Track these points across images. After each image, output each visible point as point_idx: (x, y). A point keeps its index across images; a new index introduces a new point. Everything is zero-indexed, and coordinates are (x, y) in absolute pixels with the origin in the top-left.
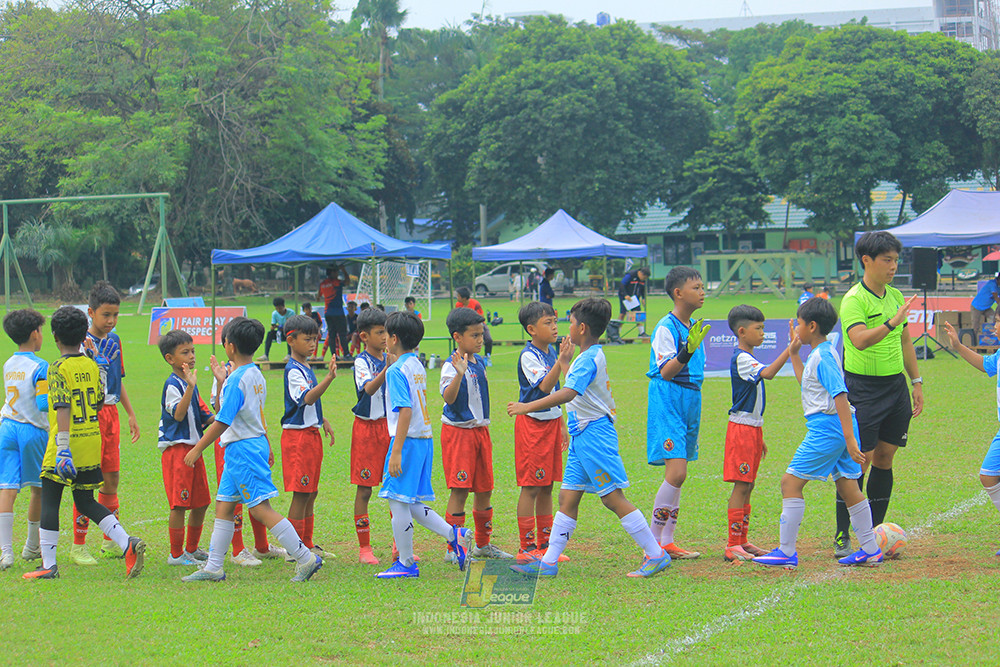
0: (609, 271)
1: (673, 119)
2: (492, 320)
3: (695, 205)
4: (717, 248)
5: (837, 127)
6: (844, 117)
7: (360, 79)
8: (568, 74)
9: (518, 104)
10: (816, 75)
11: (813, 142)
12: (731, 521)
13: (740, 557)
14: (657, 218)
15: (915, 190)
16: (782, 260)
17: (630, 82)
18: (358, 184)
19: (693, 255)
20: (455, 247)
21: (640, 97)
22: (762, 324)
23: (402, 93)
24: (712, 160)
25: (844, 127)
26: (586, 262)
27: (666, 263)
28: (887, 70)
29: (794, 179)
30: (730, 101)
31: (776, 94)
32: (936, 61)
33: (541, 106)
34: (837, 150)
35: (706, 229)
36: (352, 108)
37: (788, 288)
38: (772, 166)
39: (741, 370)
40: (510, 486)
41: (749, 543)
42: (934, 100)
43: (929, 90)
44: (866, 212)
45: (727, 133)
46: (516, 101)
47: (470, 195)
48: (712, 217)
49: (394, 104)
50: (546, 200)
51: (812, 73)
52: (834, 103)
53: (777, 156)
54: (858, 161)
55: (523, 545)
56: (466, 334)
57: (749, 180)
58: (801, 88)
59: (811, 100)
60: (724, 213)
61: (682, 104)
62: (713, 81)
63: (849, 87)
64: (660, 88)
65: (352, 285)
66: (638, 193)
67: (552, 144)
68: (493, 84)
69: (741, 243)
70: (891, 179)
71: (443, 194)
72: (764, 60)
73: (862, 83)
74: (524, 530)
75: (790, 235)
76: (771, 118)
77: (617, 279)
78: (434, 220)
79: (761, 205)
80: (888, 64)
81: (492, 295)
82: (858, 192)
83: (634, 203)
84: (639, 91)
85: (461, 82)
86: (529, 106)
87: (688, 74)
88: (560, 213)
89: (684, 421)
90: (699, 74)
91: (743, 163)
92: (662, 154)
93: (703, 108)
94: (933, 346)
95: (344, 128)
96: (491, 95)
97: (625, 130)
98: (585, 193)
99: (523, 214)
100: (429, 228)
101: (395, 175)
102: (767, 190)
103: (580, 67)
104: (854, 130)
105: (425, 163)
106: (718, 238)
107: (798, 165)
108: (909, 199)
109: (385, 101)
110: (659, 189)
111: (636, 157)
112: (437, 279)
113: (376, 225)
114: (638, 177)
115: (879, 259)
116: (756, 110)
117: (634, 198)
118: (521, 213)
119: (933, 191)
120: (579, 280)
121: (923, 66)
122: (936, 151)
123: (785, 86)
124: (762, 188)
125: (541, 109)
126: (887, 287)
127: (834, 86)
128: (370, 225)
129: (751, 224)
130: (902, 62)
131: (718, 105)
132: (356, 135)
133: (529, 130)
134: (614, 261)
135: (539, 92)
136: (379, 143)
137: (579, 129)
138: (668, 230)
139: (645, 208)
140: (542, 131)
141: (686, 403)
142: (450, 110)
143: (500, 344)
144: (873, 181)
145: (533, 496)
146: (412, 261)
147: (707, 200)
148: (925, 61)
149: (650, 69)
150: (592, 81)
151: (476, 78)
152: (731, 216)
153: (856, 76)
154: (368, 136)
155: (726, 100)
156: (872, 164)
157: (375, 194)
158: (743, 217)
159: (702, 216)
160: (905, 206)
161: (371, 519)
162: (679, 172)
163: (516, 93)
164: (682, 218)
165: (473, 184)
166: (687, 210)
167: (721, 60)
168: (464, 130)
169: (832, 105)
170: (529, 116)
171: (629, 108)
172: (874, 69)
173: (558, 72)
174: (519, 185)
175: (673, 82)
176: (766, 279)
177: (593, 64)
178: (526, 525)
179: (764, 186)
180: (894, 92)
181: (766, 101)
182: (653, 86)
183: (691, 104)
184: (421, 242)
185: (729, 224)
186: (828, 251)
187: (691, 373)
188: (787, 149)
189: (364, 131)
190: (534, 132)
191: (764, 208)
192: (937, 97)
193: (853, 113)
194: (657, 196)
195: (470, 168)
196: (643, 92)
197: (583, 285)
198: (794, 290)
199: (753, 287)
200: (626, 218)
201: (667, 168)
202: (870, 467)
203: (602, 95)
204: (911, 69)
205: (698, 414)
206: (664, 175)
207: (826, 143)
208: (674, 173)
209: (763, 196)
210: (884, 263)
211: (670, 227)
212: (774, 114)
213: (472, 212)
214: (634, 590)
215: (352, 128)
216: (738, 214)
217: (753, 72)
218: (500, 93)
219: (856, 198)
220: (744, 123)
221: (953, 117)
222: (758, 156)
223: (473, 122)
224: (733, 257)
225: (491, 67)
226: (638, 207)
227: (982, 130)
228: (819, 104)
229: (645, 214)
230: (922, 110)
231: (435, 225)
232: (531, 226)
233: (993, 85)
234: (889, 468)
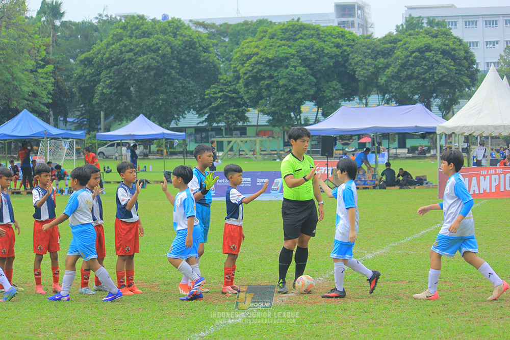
0: (166, 146)
1: (200, 68)
2: (106, 170)
3: (211, 113)
4: (222, 135)
5: (284, 74)
6: (287, 68)
7: (40, 46)
8: (146, 45)
9: (121, 60)
10: (274, 47)
11: (271, 81)
12: (226, 274)
13: (230, 292)
14: (191, 119)
15: (323, 106)
16: (255, 141)
17: (178, 50)
18: (39, 100)
19: (210, 138)
20: (88, 133)
21: (183, 57)
22: (241, 174)
23: (62, 54)
24: (220, 90)
25: (287, 74)
26: (155, 141)
27: (196, 142)
28: (310, 45)
29: (262, 100)
30: (229, 60)
31: (253, 57)
32: (335, 40)
33: (133, 61)
34: (284, 85)
35: (216, 125)
36: (36, 61)
37: (258, 155)
38: (250, 93)
39: (232, 197)
41: (234, 285)
42: (334, 60)
43: (331, 55)
44: (298, 117)
45: (228, 76)
46: (120, 58)
47: (96, 106)
48: (219, 119)
49: (58, 59)
50: (135, 109)
51: (271, 46)
52: (283, 61)
53: (253, 88)
54: (294, 91)
55: (119, 285)
56: (92, 177)
57: (239, 100)
58: (266, 53)
59: (271, 60)
60: (226, 117)
61: (205, 61)
62: (221, 50)
63: (290, 54)
64: (193, 53)
65: (35, 152)
66: (182, 106)
67: (138, 81)
68: (108, 50)
69: (235, 132)
70: (311, 101)
71: (82, 106)
72: (247, 39)
73: (297, 52)
74: (120, 277)
75: (259, 128)
76: (250, 69)
77: (170, 150)
78: (78, 119)
79: (245, 113)
80: (311, 42)
81: (107, 157)
82: (294, 107)
83: (180, 111)
84: (183, 54)
85: (92, 49)
86: (127, 61)
87: (208, 46)
88: (141, 116)
89: (203, 222)
90: (213, 46)
91: (235, 91)
92: (194, 86)
93: (215, 63)
94: (331, 185)
95: (32, 71)
96: (107, 55)
97: (175, 74)
98: (154, 106)
100: (75, 123)
101: (58, 95)
102: (248, 105)
103: (153, 41)
104: (293, 75)
105: (73, 90)
106: (222, 130)
107: (264, 92)
108: (320, 111)
109: (53, 57)
110: (192, 104)
111: (181, 88)
112: (79, 149)
113: (48, 121)
114: (182, 98)
115: (298, 141)
116: (242, 65)
117: (179, 109)
118: (122, 116)
119: (332, 106)
120: (152, 151)
121: (328, 43)
122: (334, 86)
123: (257, 52)
125: (132, 63)
126: (305, 155)
127: (283, 53)
128: (45, 121)
129: (239, 122)
130: (318, 41)
131: (223, 62)
132: (38, 75)
133: (126, 73)
134: (169, 142)
135: (132, 54)
136: (49, 79)
137: (152, 73)
138: (197, 125)
139: (185, 114)
140: (133, 74)
141: (204, 214)
142: (86, 63)
143: (109, 183)
144: (302, 101)
145: (124, 260)
146: (65, 140)
147: (217, 111)
148: (329, 40)
149: (188, 43)
150: (159, 49)
151: (100, 46)
152: (229, 118)
153: (294, 48)
154: (44, 75)
155: (227, 59)
156: (301, 93)
157: (47, 105)
158: (235, 119)
159: (214, 118)
160: (319, 114)
161: (42, 271)
162: (203, 96)
163: (120, 55)
164: (204, 119)
165: (97, 101)
166: (207, 115)
167: (225, 39)
168: (93, 73)
169: (282, 62)
170: (127, 66)
171: (177, 63)
172: (303, 44)
173: (142, 44)
174: (121, 101)
175: (200, 50)
176: (247, 151)
177: (159, 40)
178: (120, 275)
179: (246, 103)
180: (313, 56)
181: (248, 60)
182: (190, 52)
183: (209, 61)
184: (71, 130)
185: (228, 122)
186: (278, 137)
187: (206, 198)
188: (258, 84)
189: (42, 73)
190: (129, 74)
191: (246, 115)
192: (335, 59)
193: (292, 67)
194: (191, 108)
195: (96, 92)
196: (185, 55)
197: (153, 153)
198: (261, 156)
199: (240, 155)
200: (176, 119)
201: (196, 94)
202: (296, 247)
203: (164, 56)
204: (322, 44)
205: (209, 220)
206: (195, 97)
207: (278, 82)
208: (200, 96)
209: (246, 108)
210: (301, 143)
211: (198, 124)
212: (252, 66)
213: (97, 115)
214: (175, 308)
215: (36, 71)
216: (232, 118)
217: (241, 45)
218: (111, 55)
219: (293, 110)
220: (236, 71)
221: (343, 69)
222: (243, 88)
223: (98, 69)
224: (230, 139)
225: (107, 41)
226: (182, 113)
227: (358, 76)
228: (275, 62)
229: (185, 117)
230: (328, 65)
231: (78, 121)
232: (127, 122)
233: (364, 53)
234: (306, 247)
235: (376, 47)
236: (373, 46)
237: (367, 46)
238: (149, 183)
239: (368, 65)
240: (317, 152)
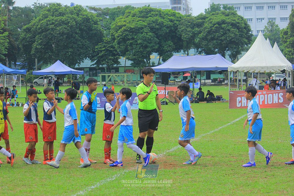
0: (73, 78)
1: (92, 34)
3: (98, 59)
4: (105, 72)
5: (141, 37)
6: (142, 34)
7: (1, 21)
8: (62, 20)
10: (135, 21)
11: (133, 41)
12: (105, 152)
14: (87, 63)
15: (163, 55)
16: (124, 75)
17: (80, 23)
19: (98, 74)
20: (28, 71)
22: (114, 94)
23: (13, 26)
24: (103, 46)
26: (66, 75)
28: (155, 20)
29: (127, 52)
31: (122, 27)
32: (170, 18)
33: (54, 30)
34: (140, 44)
35: (102, 66)
37: (125, 84)
38: (121, 48)
40: (42, 141)
41: (111, 159)
42: (169, 29)
43: (168, 26)
44: (149, 62)
45: (108, 38)
46: (46, 28)
47: (33, 56)
48: (103, 63)
49: (11, 29)
50: (55, 57)
51: (133, 21)
52: (140, 30)
53: (123, 45)
54: (146, 47)
55: (45, 159)
56: (32, 96)
57: (114, 52)
58: (130, 25)
59: (133, 29)
60: (107, 61)
61: (95, 30)
62: (104, 23)
63: (144, 25)
64: (89, 25)
66: (82, 55)
67: (57, 41)
68: (40, 23)
69: (112, 71)
70: (156, 52)
71: (25, 55)
72: (119, 17)
73: (148, 24)
74: (45, 154)
75: (126, 68)
76: (121, 34)
78: (22, 63)
79: (118, 59)
80: (156, 18)
81: (39, 85)
83: (81, 58)
84: (83, 26)
85: (30, 22)
86: (50, 30)
87: (97, 21)
88: (58, 61)
89: (91, 123)
90: (100, 21)
91: (112, 47)
92: (89, 44)
93: (101, 31)
94: (167, 101)
96: (39, 26)
97: (78, 37)
98: (66, 55)
99: (48, 61)
100: (21, 65)
101: (11, 50)
102: (120, 55)
103: (65, 18)
104: (145, 38)
105: (20, 46)
106: (105, 69)
107: (129, 48)
108: (161, 58)
109: (8, 28)
110: (88, 54)
111: (81, 45)
112: (23, 80)
113: (5, 65)
114: (82, 51)
115: (148, 76)
116: (117, 32)
119: (168, 55)
120: (64, 81)
121: (166, 19)
122: (169, 44)
123: (125, 25)
124: (118, 54)
126: (151, 84)
127: (140, 25)
128: (3, 65)
129: (115, 65)
130: (160, 18)
131: (105, 30)
133: (50, 37)
134: (74, 76)
135: (53, 26)
136: (6, 40)
137: (65, 37)
139: (84, 60)
140: (54, 37)
141: (92, 118)
142: (27, 31)
143: (41, 100)
144: (151, 53)
145: (48, 144)
146: (15, 75)
147: (102, 58)
149: (86, 19)
150: (69, 23)
151: (35, 21)
152: (109, 62)
153: (146, 22)
154: (3, 38)
155: (108, 29)
156: (150, 48)
157: (5, 55)
158: (112, 63)
159: (100, 62)
160: (160, 60)
162: (94, 49)
163: (46, 26)
164: (94, 63)
165: (33, 52)
166: (96, 61)
167: (107, 17)
168: (31, 36)
169: (139, 30)
170: (50, 33)
171: (79, 30)
172: (152, 20)
173: (59, 20)
175: (92, 23)
176: (119, 81)
177: (69, 18)
178: (45, 153)
180: (157, 27)
181: (120, 29)
182: (86, 24)
183: (98, 30)
184: (18, 69)
185: (108, 64)
186: (137, 73)
187: (93, 109)
188: (125, 43)
190: (51, 37)
193: (145, 33)
194: (87, 57)
195: (33, 48)
198: (127, 84)
199: (115, 83)
200: (78, 63)
201: (90, 48)
202: (147, 136)
203: (71, 27)
204: (162, 20)
205: (95, 121)
206: (89, 50)
207: (137, 41)
208: (92, 50)
209: (118, 57)
210: (149, 77)
211: (91, 66)
212: (122, 33)
213: (33, 60)
214: (77, 172)
216: (111, 62)
217: (116, 21)
218: (42, 26)
219: (146, 57)
220: (113, 35)
221: (174, 34)
222: (117, 45)
223: (34, 34)
224: (109, 74)
225: (39, 18)
226: (82, 60)
227: (183, 38)
228: (135, 30)
229: (84, 62)
230: (166, 32)
231: (22, 64)
232: (50, 65)
233: (187, 25)
234: (152, 137)
235: (193, 21)
236: (192, 21)
237: (188, 21)
238: (63, 99)
239: (189, 32)
240: (159, 82)
